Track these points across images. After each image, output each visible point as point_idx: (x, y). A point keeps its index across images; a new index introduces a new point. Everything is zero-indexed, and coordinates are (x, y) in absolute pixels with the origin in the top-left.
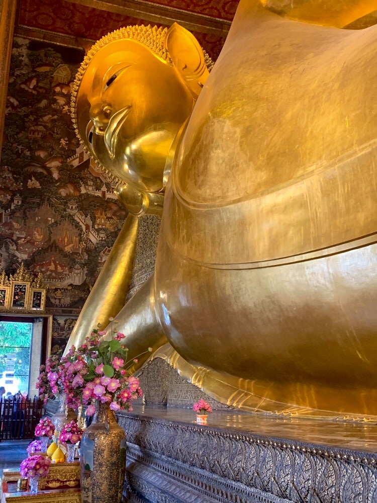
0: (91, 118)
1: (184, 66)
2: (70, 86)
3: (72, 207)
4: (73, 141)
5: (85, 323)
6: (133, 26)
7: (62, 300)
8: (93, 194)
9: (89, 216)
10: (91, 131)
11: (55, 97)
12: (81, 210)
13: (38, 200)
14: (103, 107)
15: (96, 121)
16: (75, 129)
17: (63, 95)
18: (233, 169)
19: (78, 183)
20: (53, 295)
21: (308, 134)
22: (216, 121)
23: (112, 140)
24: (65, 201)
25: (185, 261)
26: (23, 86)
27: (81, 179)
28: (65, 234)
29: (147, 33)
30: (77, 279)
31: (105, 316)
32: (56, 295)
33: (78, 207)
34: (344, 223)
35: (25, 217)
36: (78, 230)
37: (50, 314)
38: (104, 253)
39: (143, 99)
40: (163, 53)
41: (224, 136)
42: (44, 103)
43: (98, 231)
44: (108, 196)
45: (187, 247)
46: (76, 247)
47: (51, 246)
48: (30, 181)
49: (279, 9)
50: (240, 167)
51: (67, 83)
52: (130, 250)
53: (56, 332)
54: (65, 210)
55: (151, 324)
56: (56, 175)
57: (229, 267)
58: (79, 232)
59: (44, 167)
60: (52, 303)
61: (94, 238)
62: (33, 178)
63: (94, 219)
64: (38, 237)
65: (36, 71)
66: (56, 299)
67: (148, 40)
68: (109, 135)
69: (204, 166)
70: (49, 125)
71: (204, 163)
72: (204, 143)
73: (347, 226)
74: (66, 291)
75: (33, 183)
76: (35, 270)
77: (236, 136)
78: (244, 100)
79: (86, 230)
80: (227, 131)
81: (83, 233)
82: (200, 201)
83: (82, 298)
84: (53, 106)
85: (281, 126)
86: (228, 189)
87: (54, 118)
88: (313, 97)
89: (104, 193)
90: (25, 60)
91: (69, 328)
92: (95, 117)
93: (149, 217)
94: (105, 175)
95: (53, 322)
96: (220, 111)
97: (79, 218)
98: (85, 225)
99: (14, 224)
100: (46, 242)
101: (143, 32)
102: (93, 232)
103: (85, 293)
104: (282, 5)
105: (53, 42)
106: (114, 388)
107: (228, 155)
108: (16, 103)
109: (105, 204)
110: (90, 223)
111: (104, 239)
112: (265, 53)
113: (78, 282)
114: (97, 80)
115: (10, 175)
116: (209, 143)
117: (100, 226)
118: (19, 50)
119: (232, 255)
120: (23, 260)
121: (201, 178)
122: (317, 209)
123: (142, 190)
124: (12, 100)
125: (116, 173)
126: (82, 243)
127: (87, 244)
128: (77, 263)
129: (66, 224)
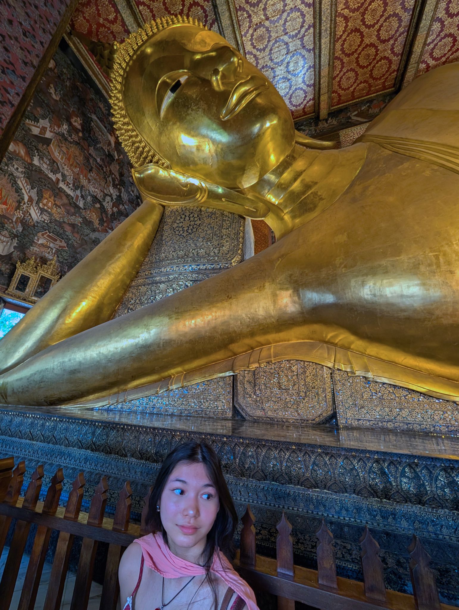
3: (17, 169)
8: (47, 173)
9: (35, 190)
12: (27, 178)
19: (32, 151)
24: (11, 157)
27: (37, 150)
33: (25, 173)
36: (19, 196)
38: (43, 235)
43: (42, 211)
44: (62, 186)
46: (10, 212)
54: (7, 165)
61: (35, 214)
63: (40, 196)
79: (28, 201)
89: (58, 180)
94: (63, 166)
97: (23, 184)
102: (35, 208)
109: (57, 191)
110: (35, 198)
111: (46, 221)
117: (46, 208)
126: (19, 212)
127: (25, 216)
128: (6, 230)
129: (5, 180)
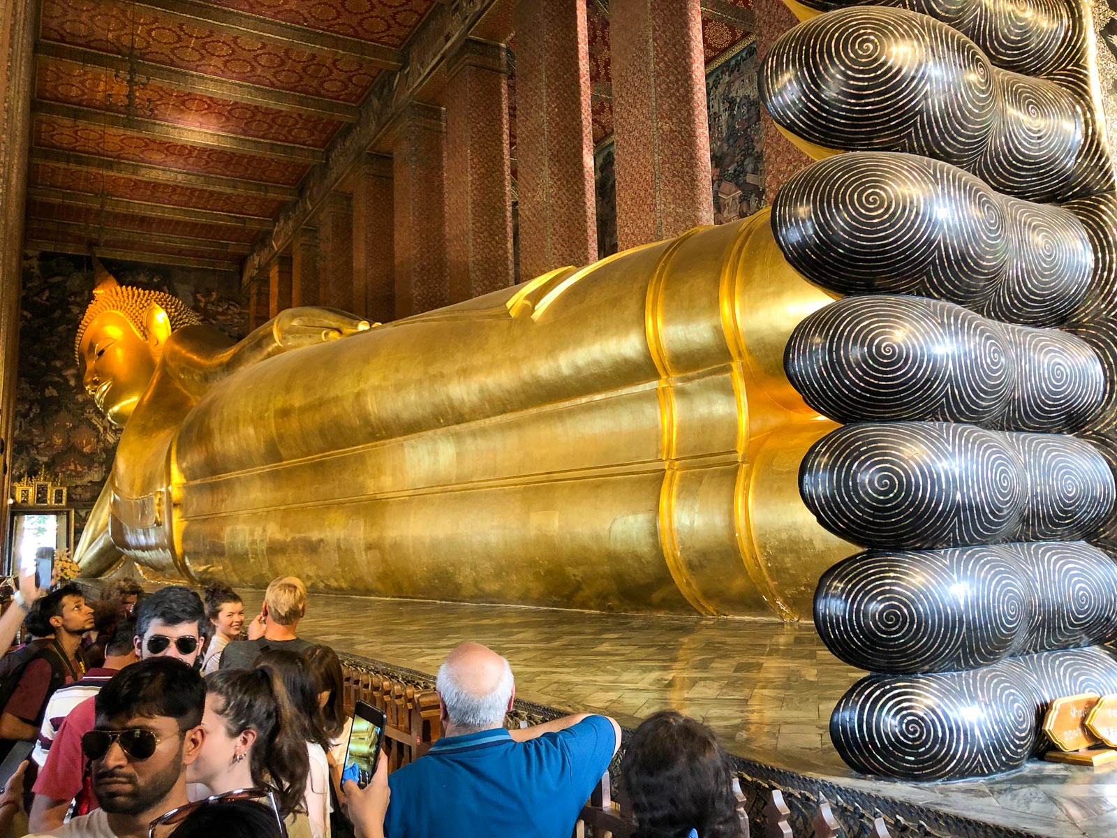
1: (156, 342)
3: (89, 411)
7: (82, 495)
13: (56, 407)
14: (94, 377)
17: (78, 305)
20: (73, 491)
24: (82, 406)
26: (36, 298)
28: (83, 436)
30: (96, 476)
32: (76, 491)
35: (43, 424)
37: (72, 508)
40: (142, 331)
42: (58, 313)
47: (69, 449)
48: (46, 390)
53: (76, 520)
54: (82, 414)
56: (72, 383)
58: (96, 433)
59: (61, 376)
60: (73, 498)
61: (111, 438)
62: (50, 387)
64: (58, 441)
65: (47, 282)
66: (76, 495)
70: (64, 335)
74: (86, 487)
75: (51, 392)
76: (55, 471)
81: (100, 435)
90: (36, 271)
95: (75, 515)
98: (102, 427)
99: (34, 430)
100: (64, 445)
108: (29, 316)
113: (95, 479)
114: (91, 346)
115: (27, 386)
118: (29, 262)
120: (44, 463)
124: (25, 313)
126: (100, 444)
127: (105, 444)
128: (96, 462)
129: (84, 426)
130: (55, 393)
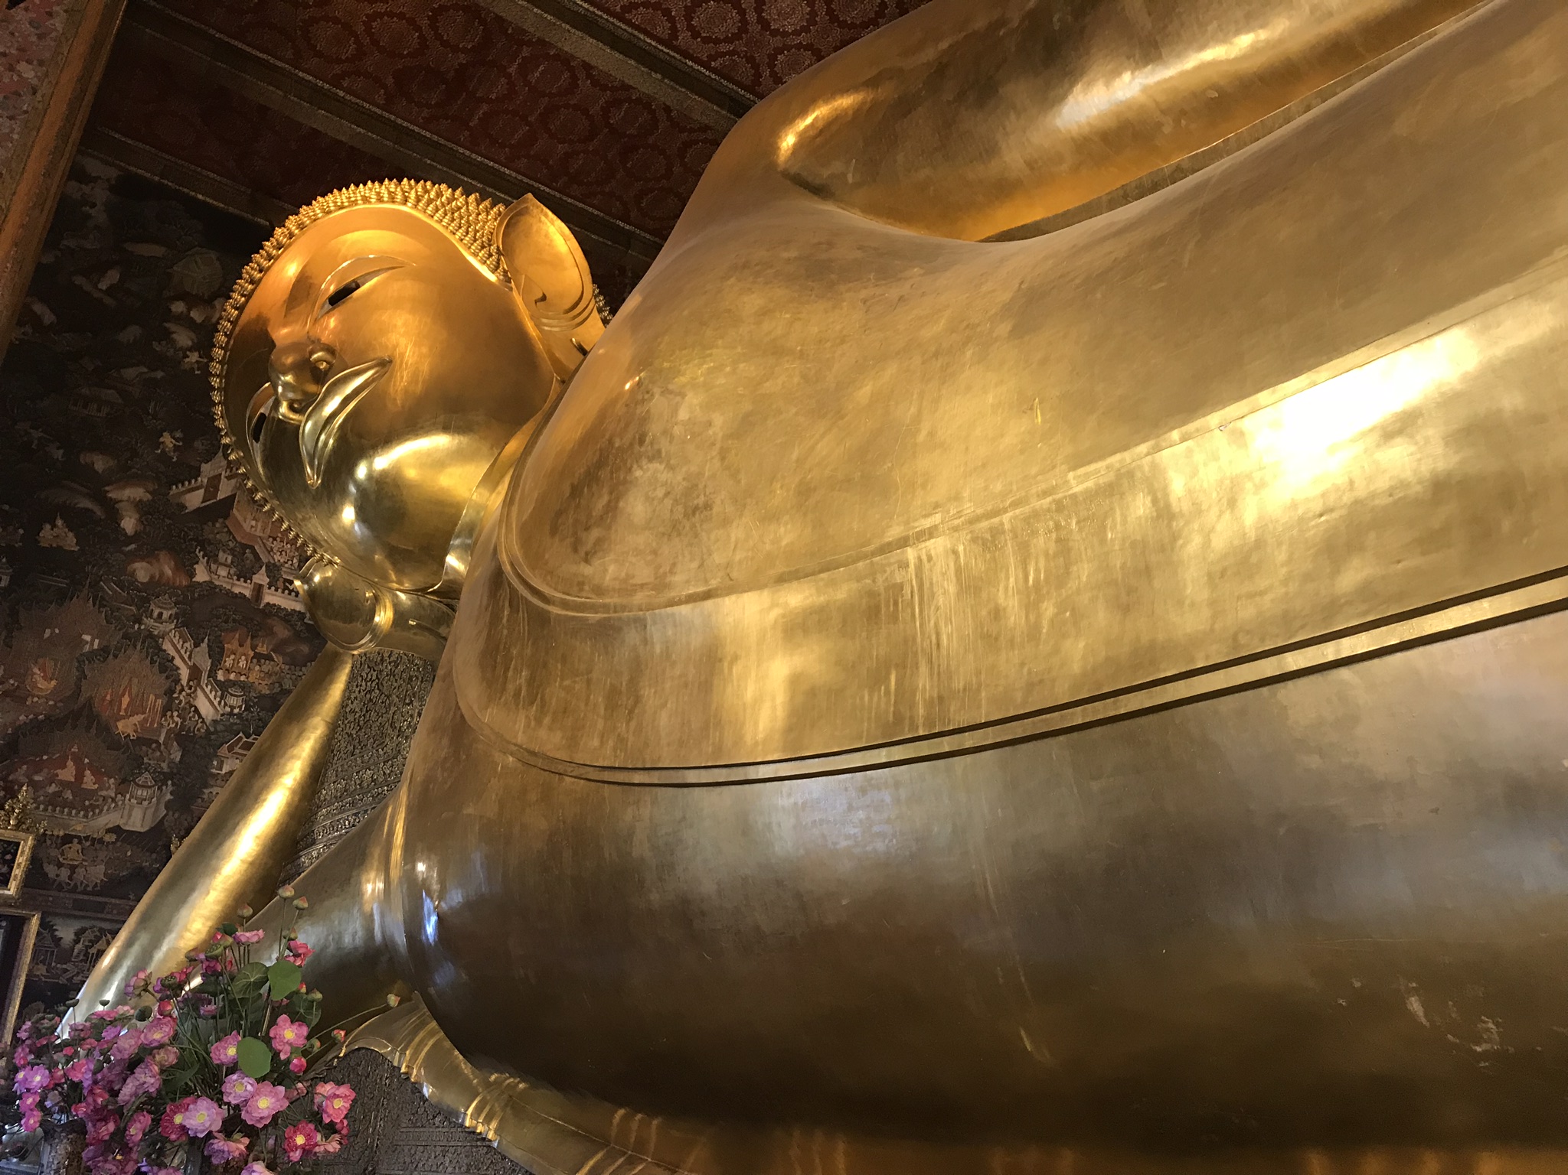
0: (273, 376)
1: (540, 295)
2: (213, 307)
3: (160, 615)
4: (198, 444)
5: (144, 939)
6: (417, 182)
7: (81, 871)
8: (228, 587)
9: (204, 645)
10: (262, 411)
11: (167, 325)
12: (185, 624)
13: (63, 583)
14: (312, 353)
15: (286, 385)
16: (215, 404)
17: (191, 324)
18: (694, 513)
19: (189, 553)
20: (54, 853)
21: (922, 437)
22: (657, 390)
23: (323, 437)
24: (145, 596)
25: (511, 759)
26: (79, 280)
27: (203, 544)
28: (125, 683)
29: (454, 204)
30: (137, 813)
31: (209, 924)
32: (62, 854)
33: (177, 615)
34: (1022, 664)
35: (11, 623)
36: (167, 678)
37: (35, 909)
38: (230, 749)
39: (424, 350)
40: (490, 255)
41: (677, 430)
42: (131, 333)
43: (224, 687)
44: (271, 598)
45: (527, 717)
46: (152, 723)
47: (74, 715)
48: (47, 526)
49: (818, 182)
50: (715, 510)
51: (206, 297)
52: (316, 741)
53: (43, 962)
54: (138, 620)
55: (356, 949)
56: (129, 524)
57: (655, 778)
58: (168, 683)
59: (100, 498)
60: (46, 875)
61: (207, 705)
62: (59, 522)
63: (217, 655)
64: (43, 683)
65: (122, 251)
66: (60, 865)
67: (453, 220)
68: (315, 424)
69: (609, 501)
70: (136, 391)
71: (611, 493)
72: (617, 445)
73: (1030, 672)
74: (98, 846)
75: (58, 535)
76: (11, 778)
77: (710, 432)
78: (739, 350)
79: (190, 680)
80: (687, 417)
81: (178, 688)
82: (584, 594)
83: (142, 868)
84: (155, 344)
85: (842, 418)
86: (674, 564)
87: (153, 375)
88: (936, 355)
89: (258, 589)
90: (99, 215)
91: (86, 954)
92: (285, 374)
93: (386, 655)
94: (269, 544)
95: (39, 934)
96: (670, 368)
97: (175, 646)
98: (189, 668)
100: (61, 701)
101: (444, 199)
102: (208, 690)
103: (154, 856)
104: (826, 173)
105: (185, 190)
106: (265, 1113)
107: (684, 479)
108: (49, 318)
109: (259, 619)
110: (206, 664)
111: (236, 711)
112: (793, 253)
113: (138, 823)
114: (302, 287)
116: (631, 445)
117: (232, 676)
118: (86, 189)
119: (669, 745)
121: (595, 533)
122: (942, 624)
123: (380, 583)
124: (38, 308)
125: (314, 526)
126: (172, 717)
127: (184, 720)
128: (146, 770)
129: (135, 656)
130: (70, 542)
